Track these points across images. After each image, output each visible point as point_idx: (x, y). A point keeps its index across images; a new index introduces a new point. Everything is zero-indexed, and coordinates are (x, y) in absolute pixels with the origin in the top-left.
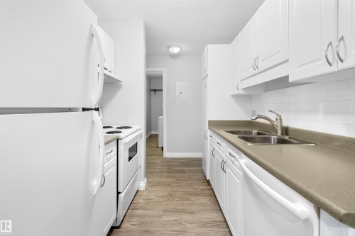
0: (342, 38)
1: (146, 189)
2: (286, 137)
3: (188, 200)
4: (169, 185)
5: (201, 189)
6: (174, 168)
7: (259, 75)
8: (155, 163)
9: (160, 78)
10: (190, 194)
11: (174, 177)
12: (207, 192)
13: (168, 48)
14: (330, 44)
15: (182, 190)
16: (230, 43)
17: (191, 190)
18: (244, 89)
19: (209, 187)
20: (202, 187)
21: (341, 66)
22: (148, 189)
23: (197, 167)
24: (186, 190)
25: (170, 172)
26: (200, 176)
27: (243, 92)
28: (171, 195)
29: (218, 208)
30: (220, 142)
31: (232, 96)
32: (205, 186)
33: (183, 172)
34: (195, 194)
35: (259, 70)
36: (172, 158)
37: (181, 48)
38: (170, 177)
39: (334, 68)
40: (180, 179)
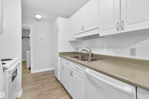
0: (123, 22)
1: (22, 95)
2: (94, 58)
3: (51, 94)
4: (38, 89)
5: (56, 86)
6: (38, 78)
7: (84, 33)
8: (26, 78)
9: (29, 31)
10: (51, 90)
11: (40, 83)
12: (59, 86)
13: (35, 15)
14: (118, 23)
15: (46, 89)
16: (68, 18)
17: (51, 88)
18: (75, 39)
19: (59, 84)
20: (56, 85)
21: (122, 31)
22: (24, 95)
23: (51, 75)
24: (48, 88)
25: (37, 81)
26: (54, 79)
27: (75, 40)
28: (41, 94)
29: (66, 93)
30: (68, 62)
31: (69, 41)
32: (57, 83)
33: (45, 79)
34: (54, 90)
35: (84, 31)
36: (36, 73)
37: (42, 16)
38: (37, 84)
39: (119, 32)
40: (44, 83)
